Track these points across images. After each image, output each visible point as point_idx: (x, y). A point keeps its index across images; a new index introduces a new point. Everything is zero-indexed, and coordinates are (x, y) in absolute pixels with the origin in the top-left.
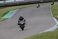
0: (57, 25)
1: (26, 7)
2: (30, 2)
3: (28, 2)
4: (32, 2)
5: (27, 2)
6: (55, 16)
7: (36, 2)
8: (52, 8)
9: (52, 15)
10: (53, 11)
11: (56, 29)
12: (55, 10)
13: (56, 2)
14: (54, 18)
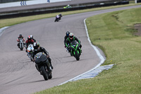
0: (102, 65)
1: (25, 22)
2: (36, 9)
3: (31, 10)
4: (39, 9)
5: (28, 10)
6: (97, 43)
7: (50, 8)
8: (88, 22)
9: (89, 39)
10: (90, 31)
11: (100, 74)
12: (96, 27)
13: (99, 8)
14: (95, 48)
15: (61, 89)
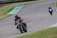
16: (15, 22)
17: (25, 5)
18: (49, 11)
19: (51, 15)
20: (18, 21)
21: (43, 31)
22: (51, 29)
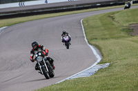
0: (99, 63)
3: (29, 10)
4: (37, 9)
5: (26, 11)
6: (93, 42)
7: (48, 8)
8: (85, 22)
10: (87, 31)
11: (96, 73)
12: (92, 27)
14: (92, 47)
15: (59, 87)
16: (32, 55)
17: (9, 25)
18: (63, 41)
19: (68, 48)
20: (38, 54)
21: (53, 87)
22: (73, 82)
